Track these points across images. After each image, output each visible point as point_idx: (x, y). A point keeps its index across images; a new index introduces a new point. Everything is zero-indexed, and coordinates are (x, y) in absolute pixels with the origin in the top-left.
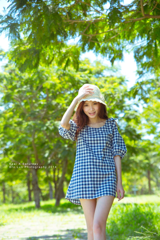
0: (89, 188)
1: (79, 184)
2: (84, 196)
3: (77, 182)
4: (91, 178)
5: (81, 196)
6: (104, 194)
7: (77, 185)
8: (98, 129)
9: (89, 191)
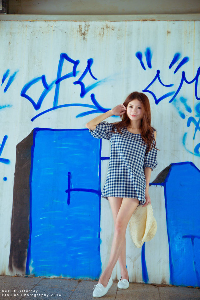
0: (121, 184)
1: (112, 183)
2: (116, 194)
3: (110, 182)
4: (124, 178)
5: (113, 194)
7: (110, 184)
8: (135, 135)
9: (120, 190)
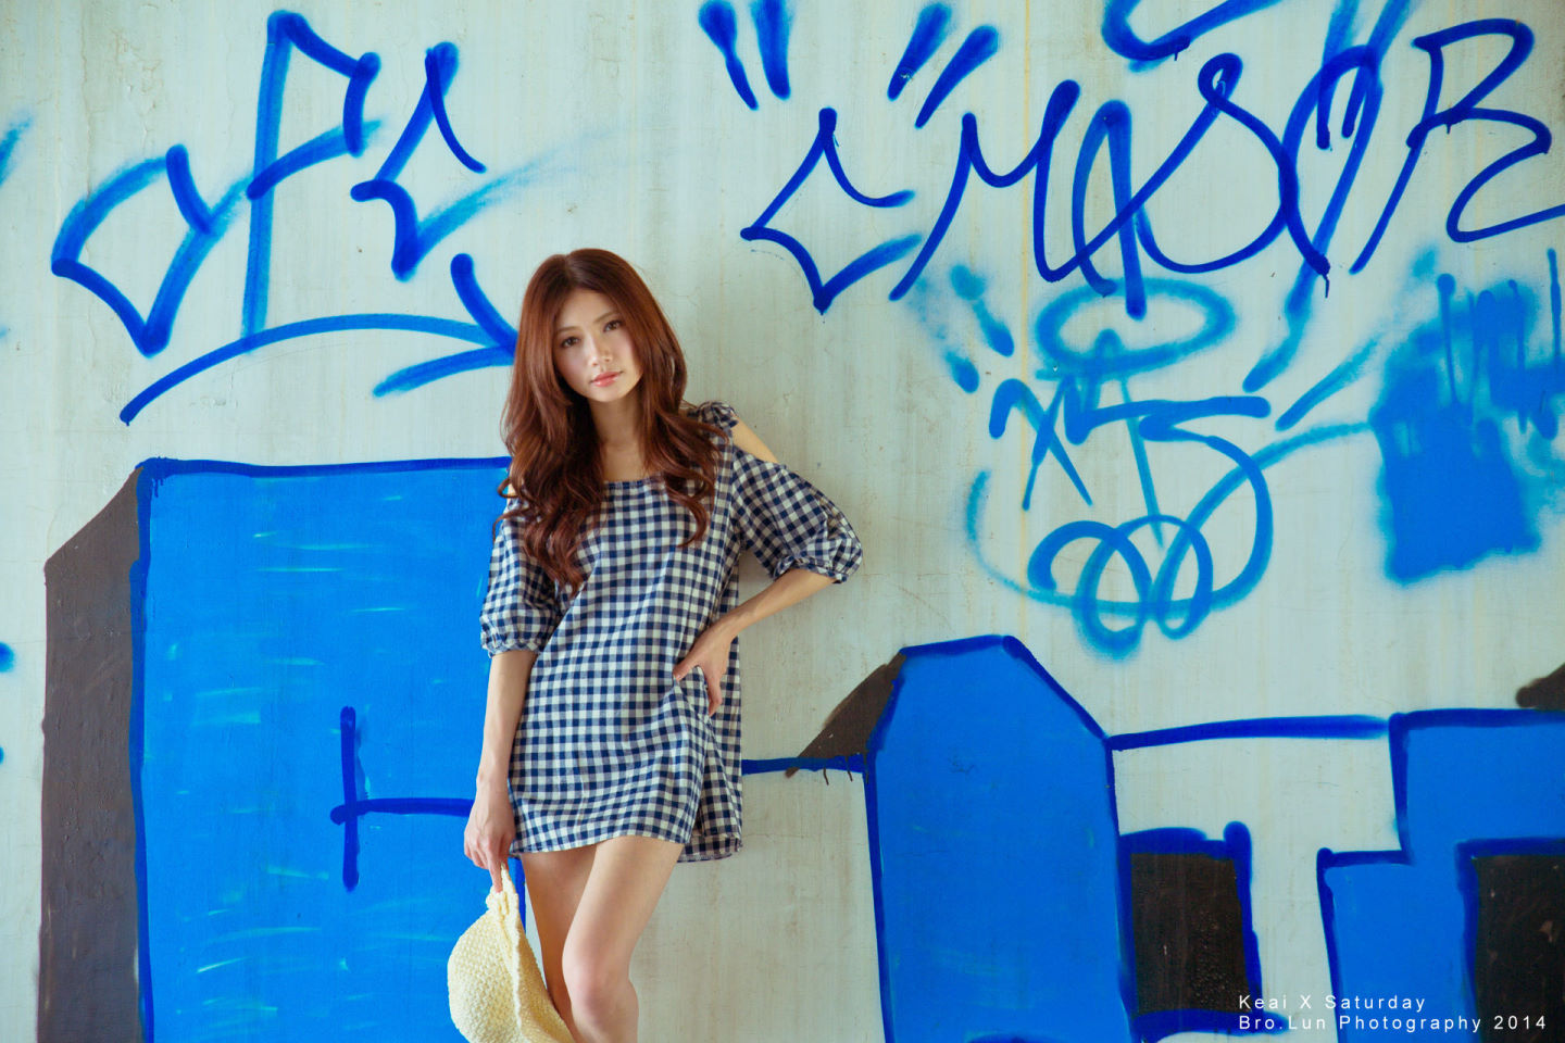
6: (625, 827)
